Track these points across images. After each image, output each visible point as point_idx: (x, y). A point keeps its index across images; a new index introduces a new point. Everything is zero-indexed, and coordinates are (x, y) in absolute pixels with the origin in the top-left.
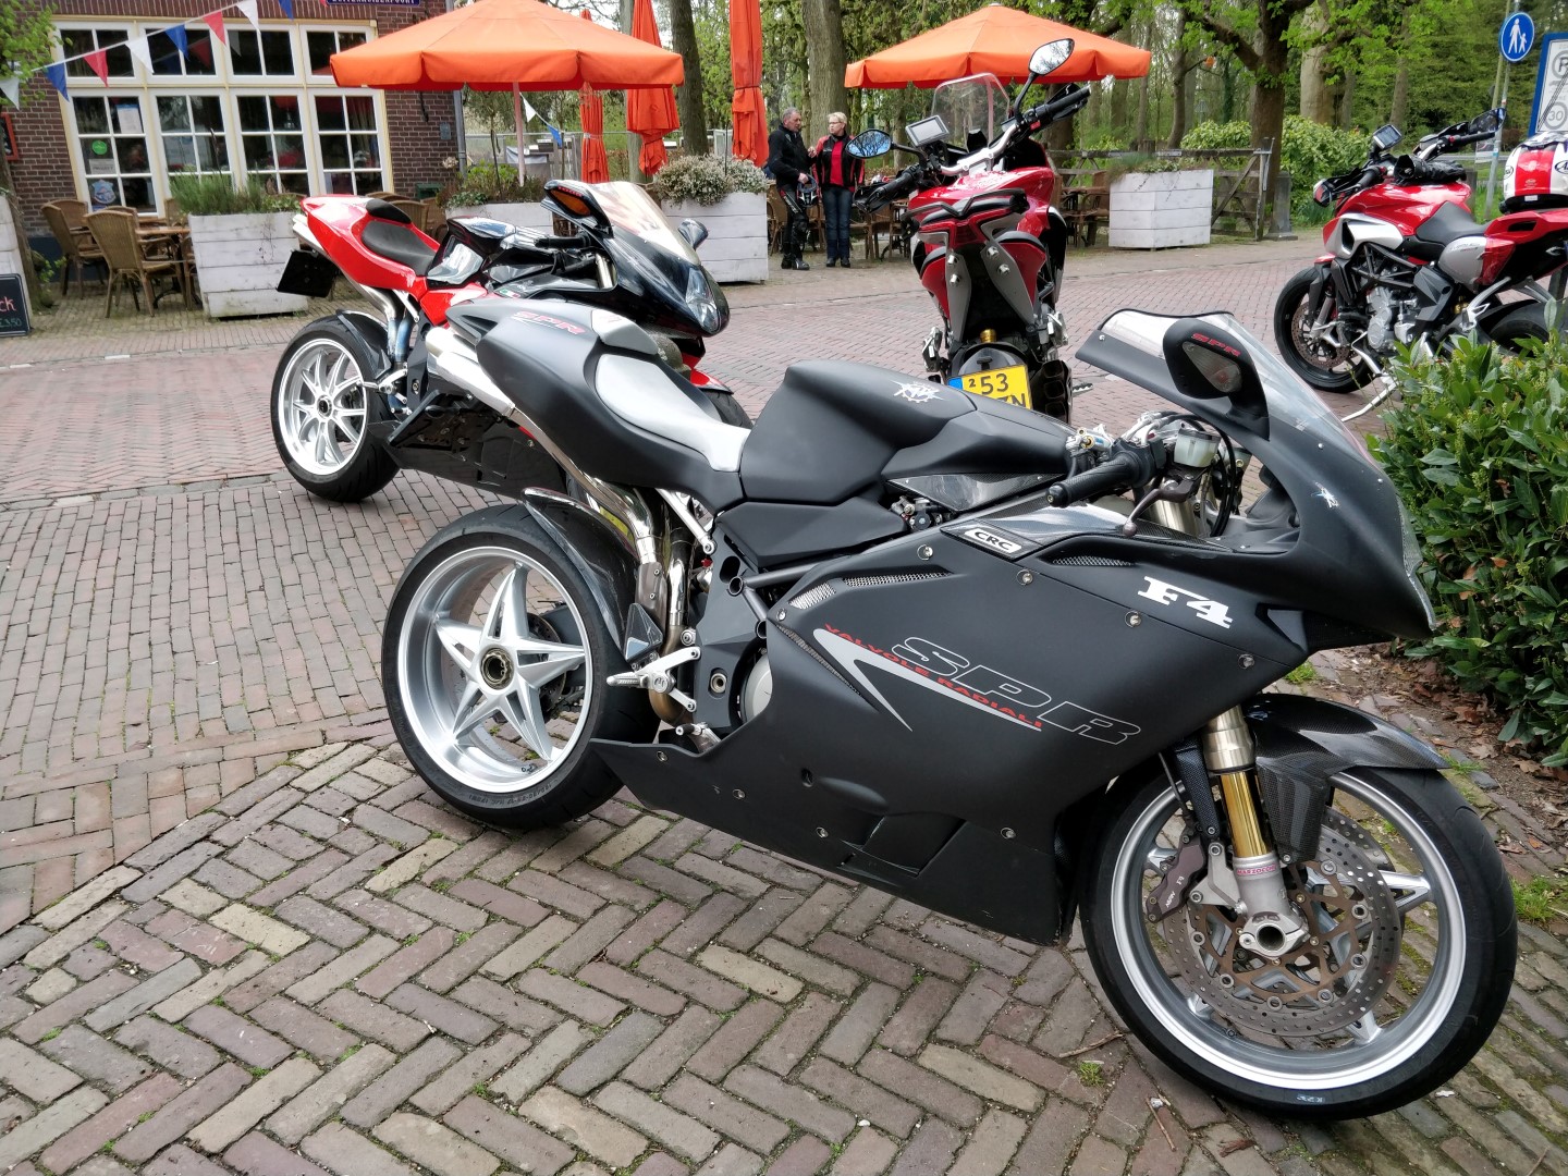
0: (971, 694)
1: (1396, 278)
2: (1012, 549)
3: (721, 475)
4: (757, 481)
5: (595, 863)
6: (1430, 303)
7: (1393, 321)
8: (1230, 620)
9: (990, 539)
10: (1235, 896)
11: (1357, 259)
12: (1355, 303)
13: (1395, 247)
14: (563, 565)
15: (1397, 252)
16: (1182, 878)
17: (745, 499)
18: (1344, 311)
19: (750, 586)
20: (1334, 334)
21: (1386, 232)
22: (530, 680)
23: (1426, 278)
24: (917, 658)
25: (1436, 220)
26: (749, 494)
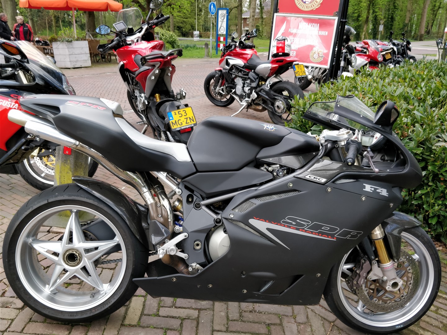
0: (312, 233)
1: (243, 75)
2: (323, 180)
3: (184, 163)
4: (202, 164)
5: (129, 325)
6: (254, 82)
7: (243, 87)
8: (388, 194)
9: (314, 178)
10: (381, 275)
11: (231, 69)
12: (232, 81)
13: (242, 66)
14: (106, 209)
15: (243, 67)
16: (365, 274)
17: (197, 171)
18: (228, 84)
19: (204, 205)
20: (223, 90)
21: (239, 62)
22: (89, 259)
23: (251, 74)
24: (291, 224)
25: (252, 59)
26: (199, 169)
